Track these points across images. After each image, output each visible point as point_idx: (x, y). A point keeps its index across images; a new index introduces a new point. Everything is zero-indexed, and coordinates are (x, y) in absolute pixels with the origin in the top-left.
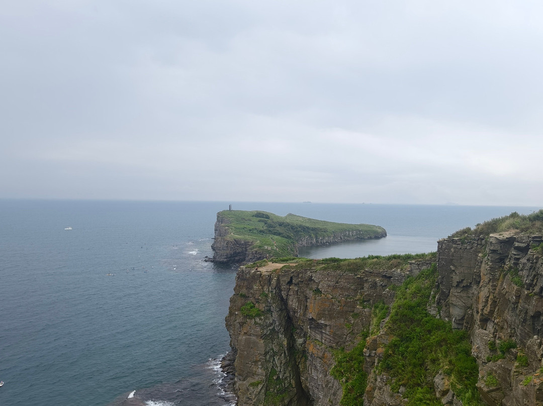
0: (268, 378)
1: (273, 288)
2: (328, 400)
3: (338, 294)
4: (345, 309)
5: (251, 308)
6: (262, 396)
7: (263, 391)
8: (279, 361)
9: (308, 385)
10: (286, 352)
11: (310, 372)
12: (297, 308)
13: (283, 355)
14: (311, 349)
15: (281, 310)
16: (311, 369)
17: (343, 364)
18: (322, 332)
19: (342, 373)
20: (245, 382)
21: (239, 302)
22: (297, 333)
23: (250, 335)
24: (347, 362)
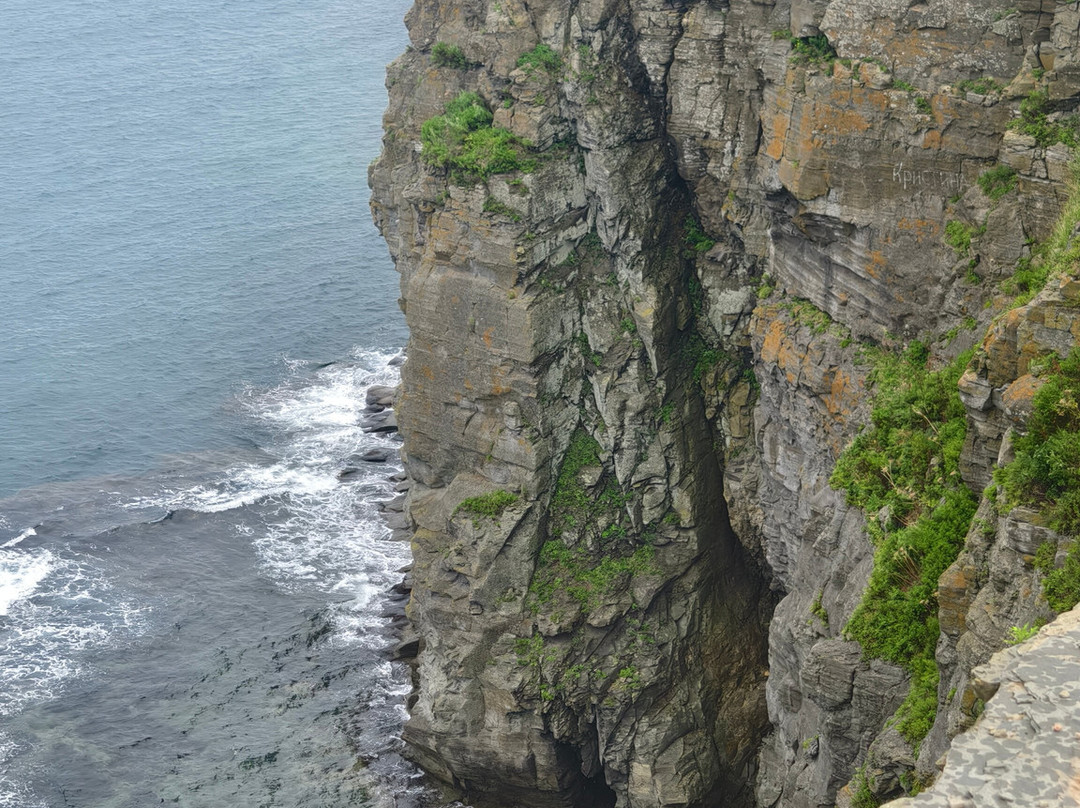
0: (554, 478)
1: (594, 18)
2: (811, 606)
3: (924, 61)
4: (955, 143)
5: (473, 126)
6: (519, 565)
7: (524, 540)
8: (614, 401)
9: (757, 518)
10: (652, 353)
11: (767, 457)
12: (715, 133)
13: (633, 369)
14: (772, 346)
15: (632, 140)
16: (773, 442)
17: (895, 434)
18: (828, 263)
19: (884, 481)
20: (440, 494)
21: (437, 88)
22: (713, 260)
23: (465, 267)
24: (917, 423)
